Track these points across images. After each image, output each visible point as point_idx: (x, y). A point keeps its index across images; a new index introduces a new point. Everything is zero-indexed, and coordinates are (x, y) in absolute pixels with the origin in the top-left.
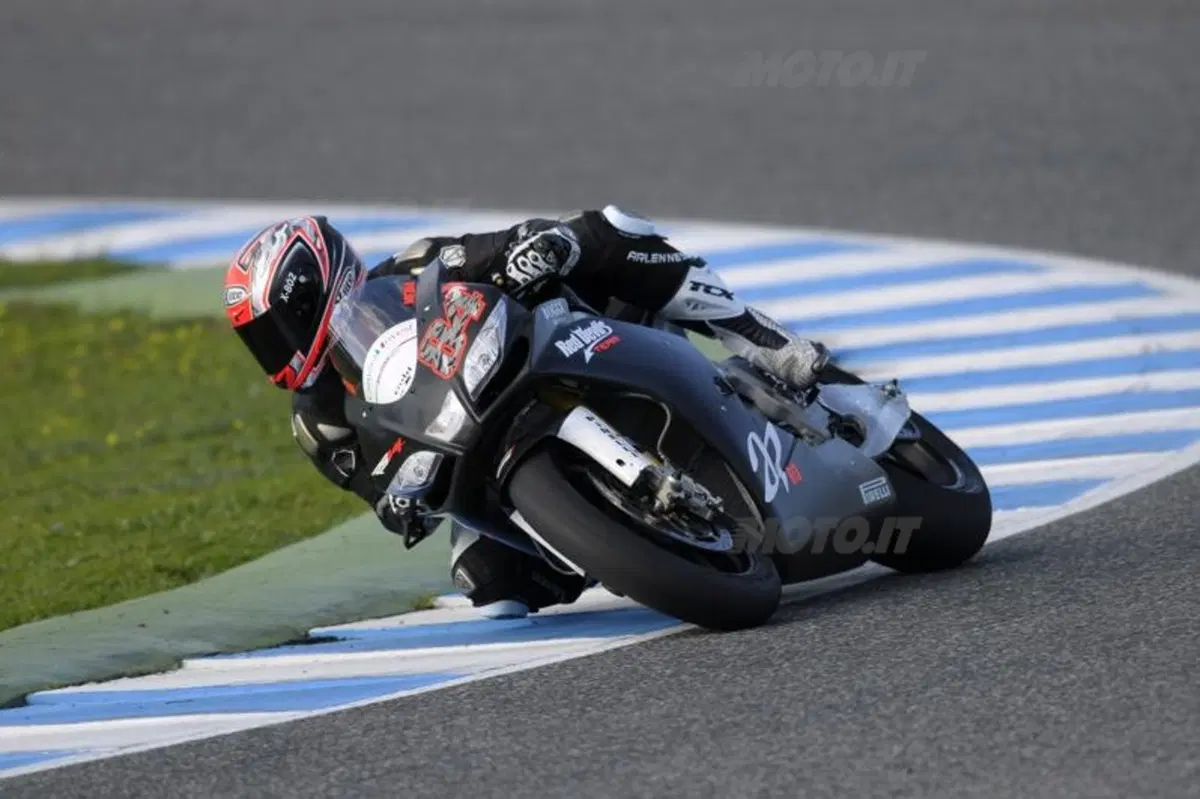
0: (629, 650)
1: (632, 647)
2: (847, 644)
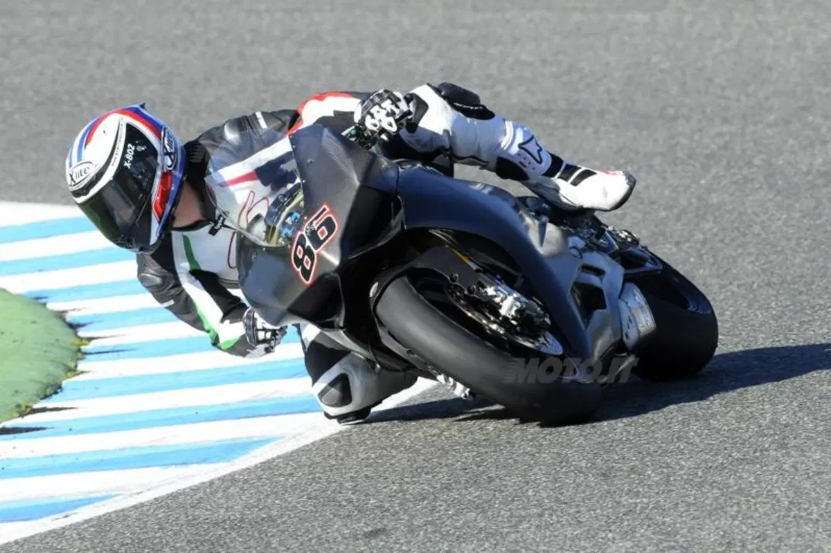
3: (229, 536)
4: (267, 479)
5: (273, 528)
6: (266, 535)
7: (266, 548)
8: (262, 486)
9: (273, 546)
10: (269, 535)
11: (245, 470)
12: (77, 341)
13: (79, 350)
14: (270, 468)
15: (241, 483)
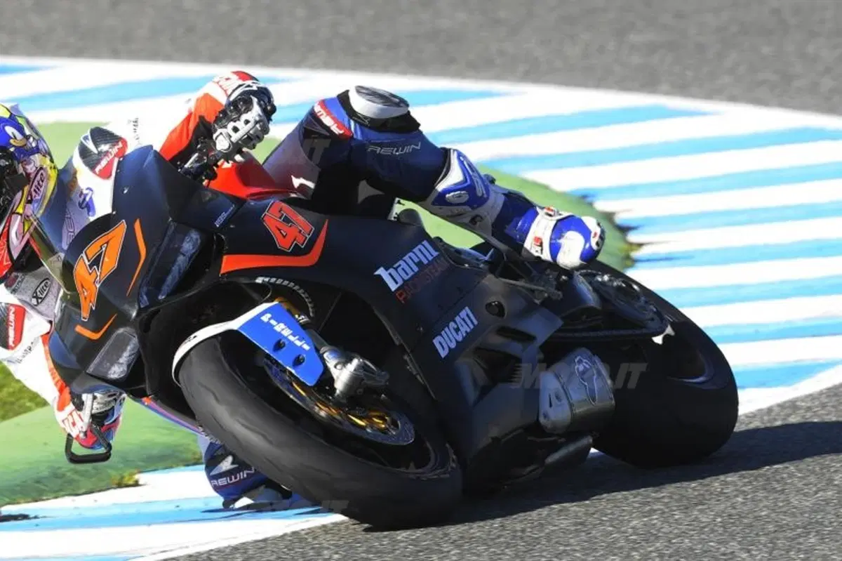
0: (307, 534)
1: (311, 531)
2: (523, 531)
3: (786, 471)
4: (833, 407)
5: (837, 462)
6: (829, 471)
7: (828, 484)
8: (827, 415)
9: (836, 483)
10: (832, 470)
11: (807, 396)
12: (625, 246)
13: (628, 257)
14: (836, 395)
15: (802, 411)
